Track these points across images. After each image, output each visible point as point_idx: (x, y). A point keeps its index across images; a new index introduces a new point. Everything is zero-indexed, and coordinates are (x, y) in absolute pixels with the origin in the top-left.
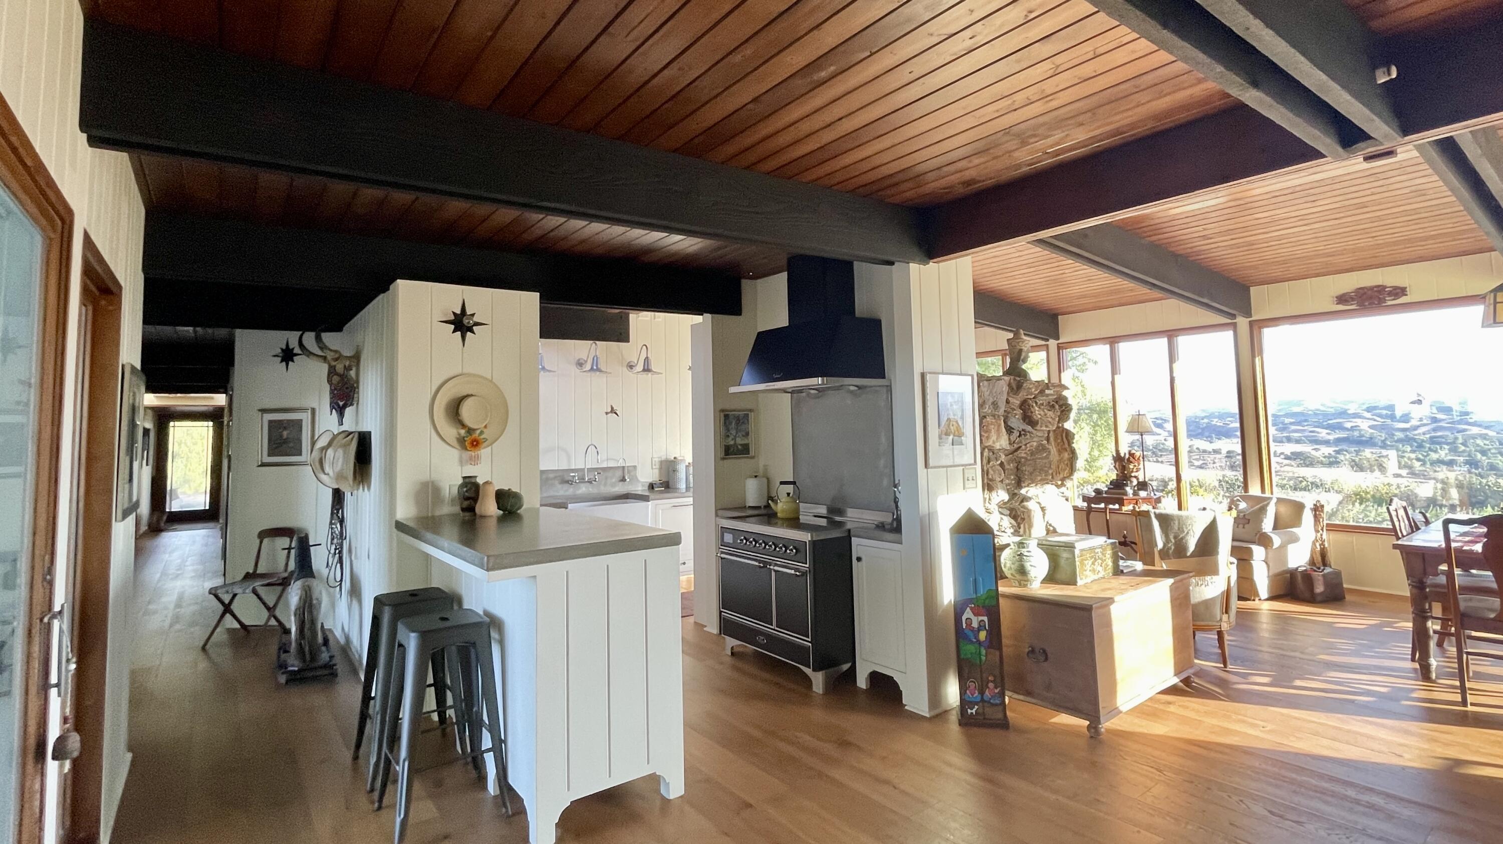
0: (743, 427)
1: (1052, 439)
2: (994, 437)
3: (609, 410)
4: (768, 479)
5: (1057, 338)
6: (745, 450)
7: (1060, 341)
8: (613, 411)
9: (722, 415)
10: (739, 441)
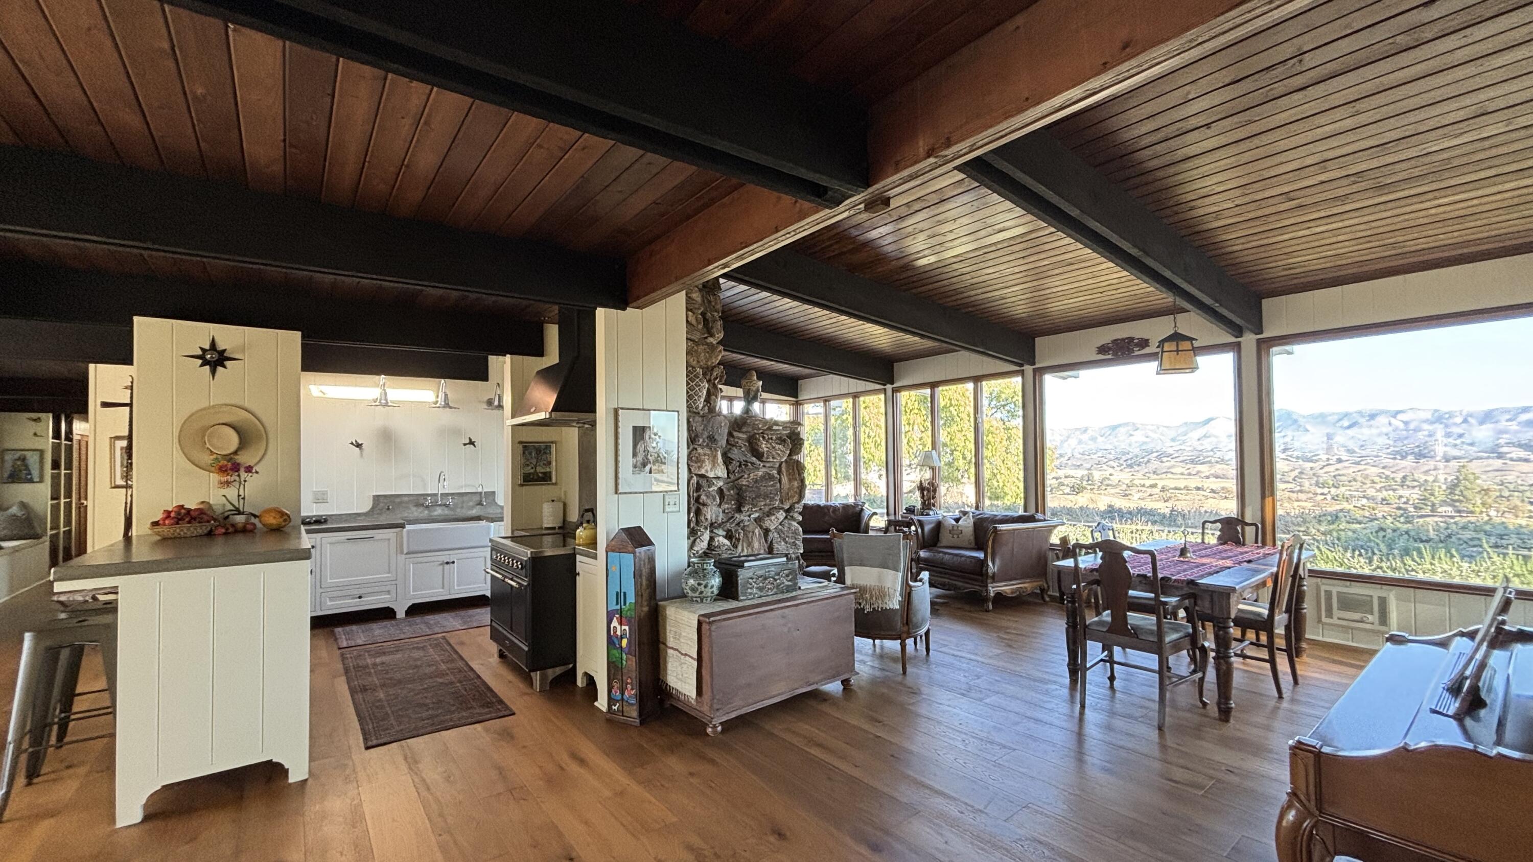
0: (544, 457)
1: (784, 469)
2: (707, 465)
3: (468, 441)
4: (565, 505)
5: (892, 383)
6: (546, 478)
7: (895, 385)
8: (471, 443)
9: (520, 446)
10: (539, 469)
